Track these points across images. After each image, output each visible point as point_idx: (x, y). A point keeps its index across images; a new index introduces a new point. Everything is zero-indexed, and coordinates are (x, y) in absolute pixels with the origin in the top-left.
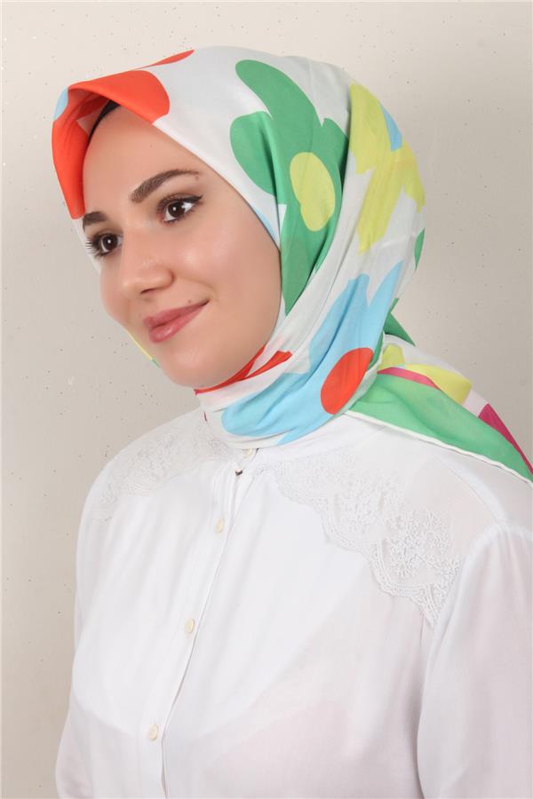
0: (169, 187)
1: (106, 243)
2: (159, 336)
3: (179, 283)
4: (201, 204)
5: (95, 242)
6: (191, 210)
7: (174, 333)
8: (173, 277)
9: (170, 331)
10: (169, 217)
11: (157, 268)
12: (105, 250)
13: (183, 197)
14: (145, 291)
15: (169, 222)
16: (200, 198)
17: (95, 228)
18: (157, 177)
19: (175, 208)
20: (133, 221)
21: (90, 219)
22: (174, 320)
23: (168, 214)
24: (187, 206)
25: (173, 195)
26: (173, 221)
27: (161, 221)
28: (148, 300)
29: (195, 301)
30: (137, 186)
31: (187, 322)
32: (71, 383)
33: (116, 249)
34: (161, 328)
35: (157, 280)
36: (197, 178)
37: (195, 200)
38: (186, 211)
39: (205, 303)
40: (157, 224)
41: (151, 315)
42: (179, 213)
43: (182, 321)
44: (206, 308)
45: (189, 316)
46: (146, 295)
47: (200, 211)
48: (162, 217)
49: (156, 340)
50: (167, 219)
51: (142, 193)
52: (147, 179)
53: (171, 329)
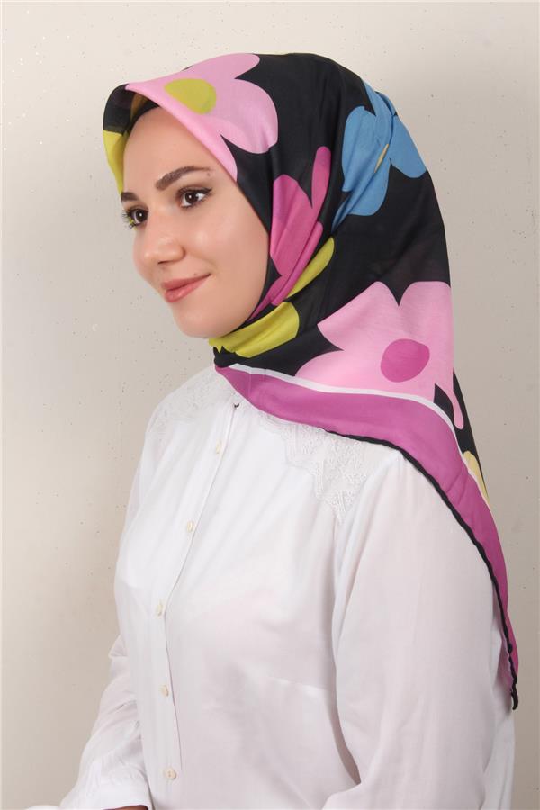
0: (187, 180)
1: (138, 216)
2: (171, 297)
3: (188, 259)
4: (211, 195)
5: (130, 213)
6: (202, 200)
7: (184, 296)
8: (184, 253)
9: (180, 295)
10: (185, 203)
11: (171, 245)
12: (137, 222)
13: (197, 188)
14: (161, 262)
15: (184, 207)
16: (210, 190)
17: (130, 204)
18: (178, 171)
19: (191, 196)
20: (159, 206)
21: (126, 196)
22: (184, 286)
23: (184, 200)
24: (200, 196)
25: (188, 186)
26: (188, 207)
27: (179, 206)
28: (164, 269)
29: (200, 274)
30: (161, 177)
31: (193, 289)
33: (144, 223)
34: (175, 290)
35: (173, 253)
36: (209, 175)
37: (207, 192)
38: (200, 199)
39: (209, 275)
40: (176, 207)
41: (166, 281)
42: (193, 200)
43: (189, 287)
44: (209, 278)
45: (194, 285)
46: (162, 266)
47: (210, 201)
48: (180, 203)
49: (170, 301)
50: (183, 205)
51: (164, 183)
52: (168, 172)
53: (180, 293)
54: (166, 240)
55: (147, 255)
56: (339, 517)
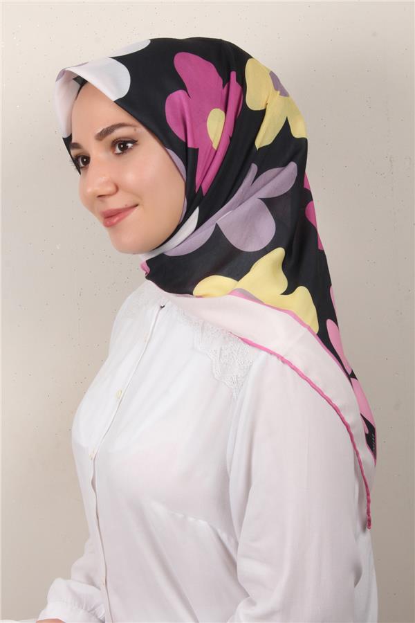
0: (120, 133)
1: (83, 161)
2: (108, 223)
3: (120, 193)
4: (137, 144)
5: (75, 160)
6: (131, 148)
7: (118, 221)
8: (117, 189)
10: (118, 151)
11: (107, 183)
12: (82, 165)
13: (126, 140)
14: (100, 196)
15: (117, 154)
16: (136, 141)
17: (74, 152)
18: (112, 127)
19: (123, 145)
20: (98, 153)
21: (73, 146)
22: (117, 214)
23: (117, 148)
24: (130, 145)
25: (120, 138)
26: (120, 154)
27: (113, 152)
28: (102, 201)
29: (130, 204)
30: (99, 131)
31: (125, 217)
32: (58, 248)
33: (87, 166)
34: (111, 218)
35: (110, 189)
36: (135, 130)
37: (134, 142)
38: (129, 147)
39: (137, 205)
40: (111, 153)
41: (104, 211)
42: (124, 149)
43: (121, 215)
44: (138, 208)
45: (126, 213)
46: (100, 198)
47: (136, 149)
48: (114, 150)
49: (108, 226)
50: (116, 152)
51: (102, 136)
52: (105, 127)
53: (115, 220)
54: (103, 179)
55: (89, 190)
56: (234, 394)
